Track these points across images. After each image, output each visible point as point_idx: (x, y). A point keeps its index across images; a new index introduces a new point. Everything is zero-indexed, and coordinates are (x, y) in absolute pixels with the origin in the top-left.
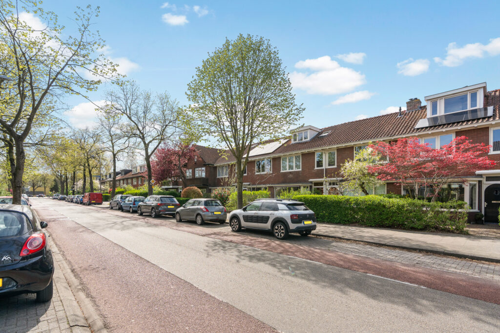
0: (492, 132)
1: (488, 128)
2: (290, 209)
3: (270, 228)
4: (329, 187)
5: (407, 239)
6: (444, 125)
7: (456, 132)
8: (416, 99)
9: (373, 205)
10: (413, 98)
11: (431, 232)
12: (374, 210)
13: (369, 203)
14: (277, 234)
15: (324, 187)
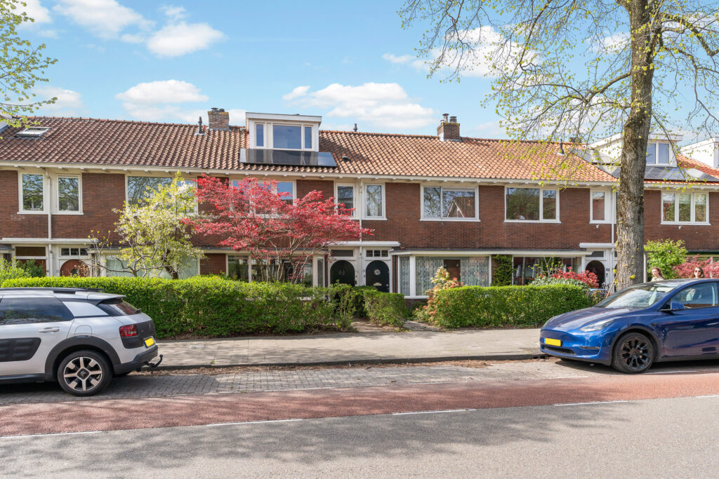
0: (337, 189)
1: (332, 182)
2: (111, 313)
3: (43, 371)
4: (61, 260)
5: (313, 350)
6: (271, 166)
7: (297, 181)
8: (222, 110)
9: (224, 296)
10: (219, 108)
11: (315, 333)
12: (225, 304)
13: (217, 291)
14: (73, 385)
15: (48, 257)
